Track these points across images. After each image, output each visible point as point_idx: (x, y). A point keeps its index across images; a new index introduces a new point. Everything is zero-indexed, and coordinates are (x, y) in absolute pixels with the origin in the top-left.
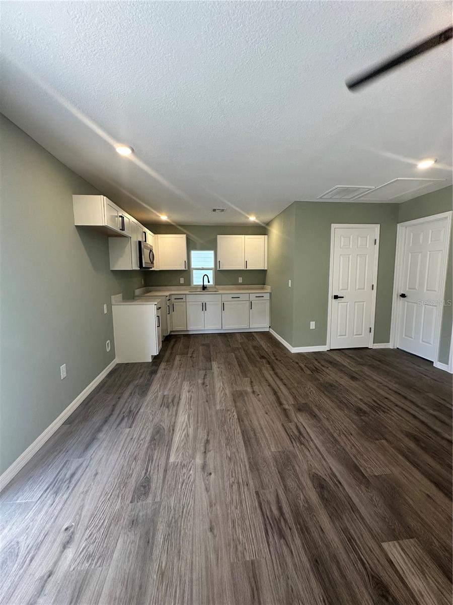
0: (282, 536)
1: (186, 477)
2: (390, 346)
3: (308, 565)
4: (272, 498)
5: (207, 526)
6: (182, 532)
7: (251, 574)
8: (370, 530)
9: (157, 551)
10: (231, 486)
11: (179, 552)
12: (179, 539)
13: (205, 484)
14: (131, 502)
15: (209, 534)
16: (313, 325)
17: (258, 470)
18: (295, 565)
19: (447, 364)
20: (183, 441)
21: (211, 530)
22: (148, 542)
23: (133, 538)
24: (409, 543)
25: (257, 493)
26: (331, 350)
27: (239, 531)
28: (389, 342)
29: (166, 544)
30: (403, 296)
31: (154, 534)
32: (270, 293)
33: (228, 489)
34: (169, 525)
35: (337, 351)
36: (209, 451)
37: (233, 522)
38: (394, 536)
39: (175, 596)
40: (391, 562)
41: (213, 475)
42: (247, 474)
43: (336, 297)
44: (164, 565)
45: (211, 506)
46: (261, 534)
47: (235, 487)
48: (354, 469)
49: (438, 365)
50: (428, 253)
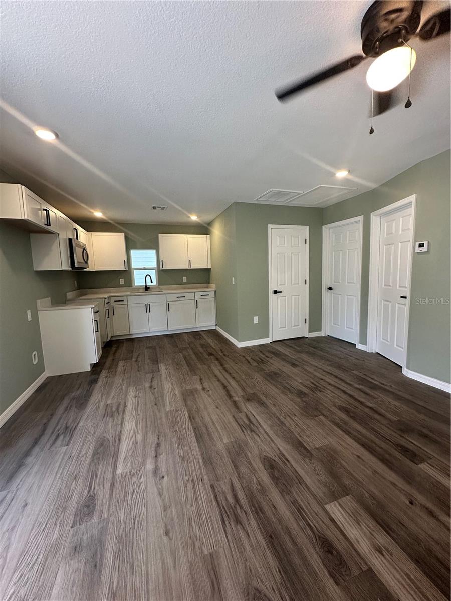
0: (238, 521)
1: (137, 486)
2: (322, 333)
3: (263, 543)
4: (226, 488)
5: (162, 531)
6: (135, 543)
7: (210, 567)
8: (314, 496)
9: (106, 573)
10: (186, 486)
11: (133, 566)
12: (132, 553)
13: (158, 489)
14: (72, 527)
15: (165, 539)
16: (256, 320)
17: (212, 464)
18: (252, 546)
19: (366, 345)
20: (131, 449)
21: (167, 533)
22: (96, 566)
23: (76, 565)
24: (347, 500)
25: (212, 486)
26: (273, 341)
27: (196, 528)
28: (321, 331)
29: (117, 562)
30: (330, 289)
31: (102, 556)
32: (215, 292)
33: (182, 489)
34: (119, 541)
35: (279, 342)
36: (160, 455)
37: (190, 520)
38: (334, 497)
40: (333, 520)
41: (166, 478)
42: (201, 470)
43: (275, 292)
44: (115, 585)
45: (165, 510)
46: (218, 524)
47: (190, 485)
48: (299, 446)
49: (360, 346)
50: (348, 251)
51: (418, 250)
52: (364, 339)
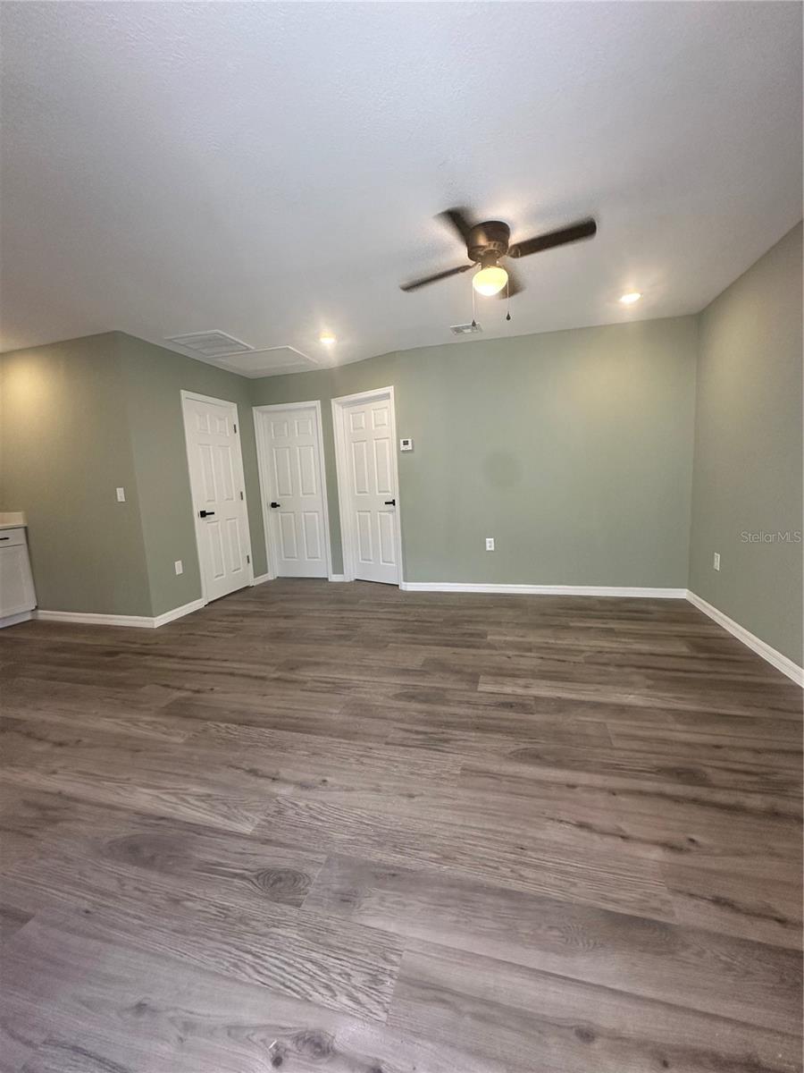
0: (447, 741)
1: (307, 812)
2: (270, 576)
3: (479, 734)
4: (402, 734)
5: (405, 800)
6: (398, 828)
7: (474, 774)
8: (466, 690)
9: (413, 864)
10: (362, 763)
11: (425, 836)
12: (407, 833)
13: (339, 790)
14: (298, 905)
15: (416, 799)
16: (179, 567)
17: (356, 733)
18: (475, 742)
19: (343, 573)
21: (411, 796)
22: (394, 875)
23: (375, 900)
24: (482, 678)
25: (387, 743)
26: (209, 603)
27: (425, 772)
28: (267, 572)
29: (408, 851)
30: (274, 505)
31: (386, 867)
32: (26, 528)
33: (363, 768)
34: (381, 845)
35: (219, 602)
36: (278, 773)
37: (412, 774)
38: (476, 682)
39: (474, 845)
40: (492, 693)
41: (328, 779)
42: (352, 744)
43: (203, 514)
44: (435, 856)
45: (379, 791)
46: (437, 755)
47: (365, 760)
48: (406, 672)
49: (334, 578)
50: (298, 448)
51: (403, 448)
52: (338, 567)
